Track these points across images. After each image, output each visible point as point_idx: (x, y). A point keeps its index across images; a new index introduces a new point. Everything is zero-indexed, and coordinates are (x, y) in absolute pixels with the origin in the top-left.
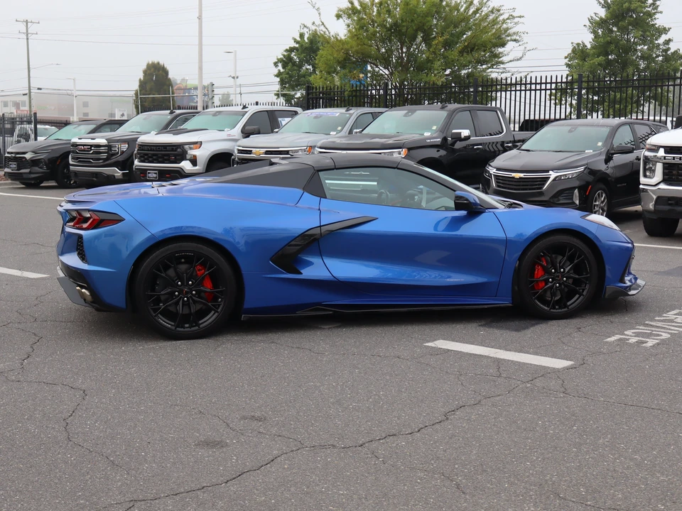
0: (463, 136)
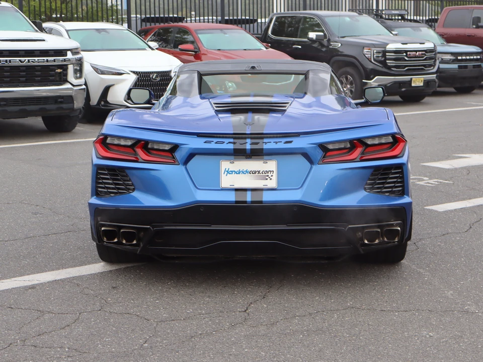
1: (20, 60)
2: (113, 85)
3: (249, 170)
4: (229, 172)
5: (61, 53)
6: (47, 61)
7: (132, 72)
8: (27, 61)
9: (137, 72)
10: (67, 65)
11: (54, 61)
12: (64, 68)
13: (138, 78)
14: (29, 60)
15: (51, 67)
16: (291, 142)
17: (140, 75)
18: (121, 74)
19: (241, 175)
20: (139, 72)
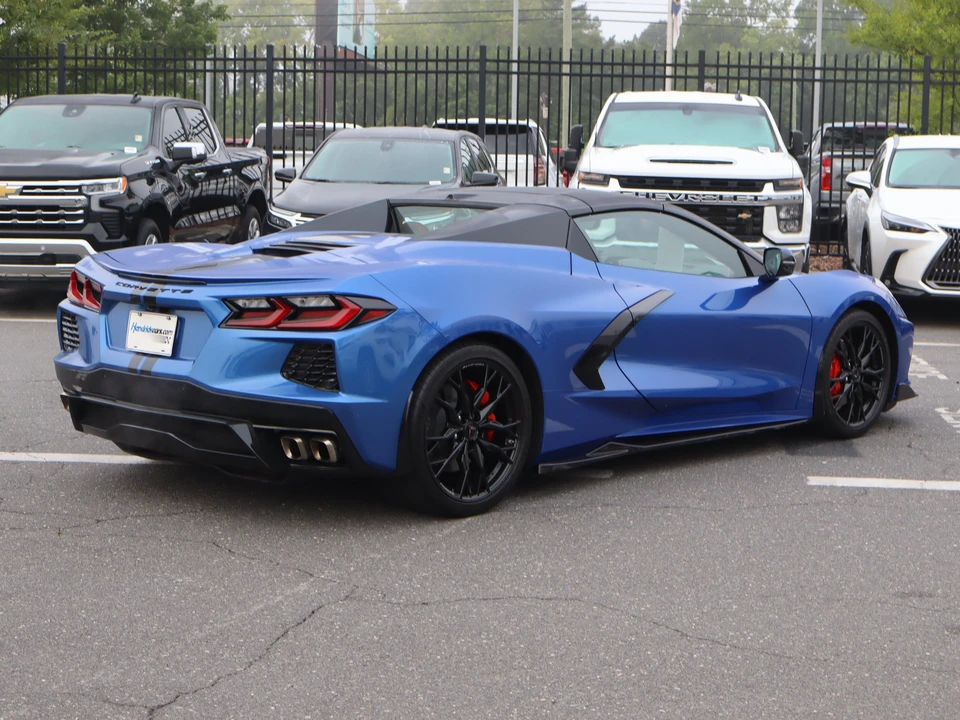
0: (194, 155)
1: (671, 195)
2: (905, 251)
3: (153, 328)
4: (137, 328)
5: (754, 185)
6: (721, 198)
7: (942, 228)
8: (682, 197)
9: (951, 229)
10: (763, 207)
11: (735, 198)
12: (757, 212)
13: (952, 241)
14: (686, 196)
15: (729, 209)
16: (189, 292)
17: (956, 235)
18: (922, 231)
19: (145, 333)
20: (955, 230)
